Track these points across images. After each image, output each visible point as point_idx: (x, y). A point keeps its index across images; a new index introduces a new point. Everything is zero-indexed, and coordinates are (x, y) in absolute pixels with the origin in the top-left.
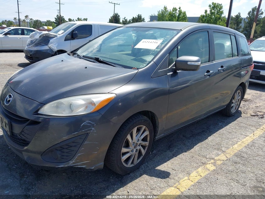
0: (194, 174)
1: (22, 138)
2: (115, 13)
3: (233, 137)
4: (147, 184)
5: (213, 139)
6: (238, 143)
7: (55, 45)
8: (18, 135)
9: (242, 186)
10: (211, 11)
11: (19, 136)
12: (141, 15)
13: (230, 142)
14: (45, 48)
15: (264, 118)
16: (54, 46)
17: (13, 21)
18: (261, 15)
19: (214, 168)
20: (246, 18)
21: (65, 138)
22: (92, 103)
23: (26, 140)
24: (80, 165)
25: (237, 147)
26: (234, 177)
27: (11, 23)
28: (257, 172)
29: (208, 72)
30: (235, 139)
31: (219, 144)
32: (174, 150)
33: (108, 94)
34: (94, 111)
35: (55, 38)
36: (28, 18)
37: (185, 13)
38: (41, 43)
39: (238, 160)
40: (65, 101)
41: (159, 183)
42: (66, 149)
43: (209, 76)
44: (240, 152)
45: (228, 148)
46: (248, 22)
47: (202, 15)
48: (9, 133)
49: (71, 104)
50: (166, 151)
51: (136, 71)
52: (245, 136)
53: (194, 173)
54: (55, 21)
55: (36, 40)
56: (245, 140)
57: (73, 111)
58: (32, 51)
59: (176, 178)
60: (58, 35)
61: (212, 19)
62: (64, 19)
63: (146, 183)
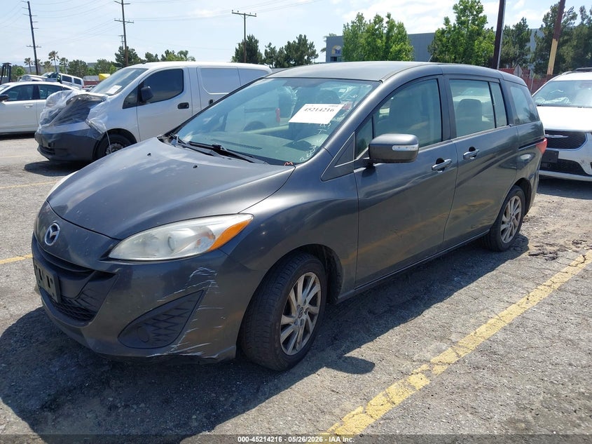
0: (378, 399)
1: (81, 305)
2: (247, 34)
3: (481, 307)
4: (270, 429)
5: (434, 315)
6: (489, 322)
7: (101, 119)
8: (72, 300)
9: (481, 422)
10: (459, 18)
11: (76, 303)
12: (305, 37)
13: (472, 321)
14: (81, 126)
15: (556, 260)
16: (101, 121)
17: (24, 66)
18: (572, 21)
19: (426, 382)
20: (540, 29)
21: (162, 301)
22: (209, 234)
23: (89, 308)
24: (190, 351)
25: (484, 332)
26: (467, 401)
27: (19, 70)
28: (521, 387)
29: (440, 161)
30: (485, 313)
31: (446, 327)
32: (341, 347)
33: (237, 216)
34: (212, 249)
35: (102, 103)
36: (56, 58)
37: (401, 26)
38: (71, 115)
39: (483, 360)
40: (158, 232)
41: (296, 424)
42: (165, 321)
43: (443, 169)
44: (489, 343)
45: (464, 334)
46: (543, 39)
47: (439, 29)
48: (55, 298)
49: (170, 238)
50: (323, 350)
51: (291, 169)
52: (506, 305)
53: (378, 396)
54: (115, 62)
55: (61, 109)
56: (505, 312)
57: (175, 251)
58: (52, 135)
59: (337, 411)
60: (109, 97)
61: (462, 36)
62: (136, 55)
63: (267, 426)
